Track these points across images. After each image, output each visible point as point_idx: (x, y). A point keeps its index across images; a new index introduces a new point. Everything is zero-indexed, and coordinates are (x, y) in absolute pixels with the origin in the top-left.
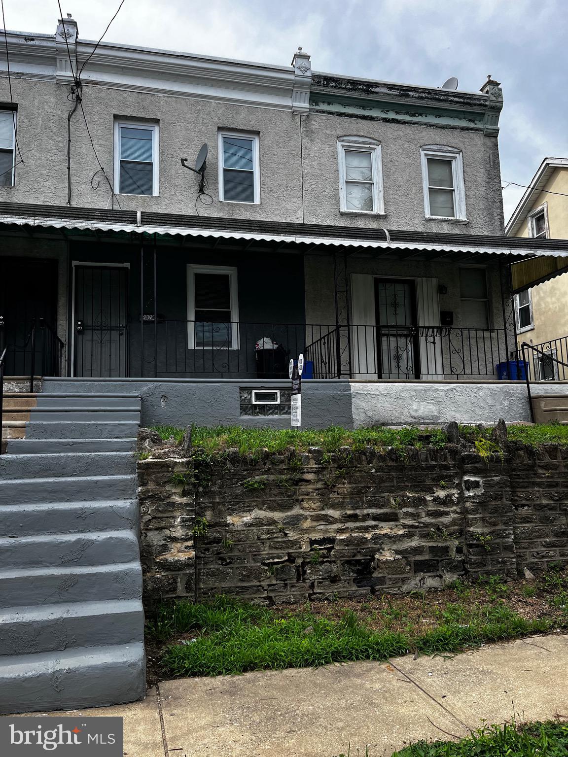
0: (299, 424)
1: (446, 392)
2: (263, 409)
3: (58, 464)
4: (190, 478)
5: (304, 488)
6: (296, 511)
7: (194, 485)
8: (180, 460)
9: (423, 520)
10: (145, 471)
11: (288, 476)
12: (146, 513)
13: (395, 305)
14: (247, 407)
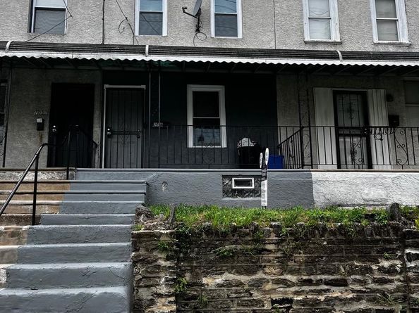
0: (266, 205)
1: (393, 179)
2: (241, 193)
3: (74, 233)
4: (172, 246)
5: (266, 256)
6: (260, 275)
7: (175, 251)
8: (165, 232)
9: (369, 286)
10: (138, 240)
11: (253, 246)
12: (137, 273)
13: (350, 111)
14: (228, 191)
